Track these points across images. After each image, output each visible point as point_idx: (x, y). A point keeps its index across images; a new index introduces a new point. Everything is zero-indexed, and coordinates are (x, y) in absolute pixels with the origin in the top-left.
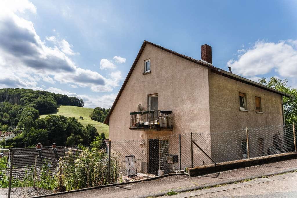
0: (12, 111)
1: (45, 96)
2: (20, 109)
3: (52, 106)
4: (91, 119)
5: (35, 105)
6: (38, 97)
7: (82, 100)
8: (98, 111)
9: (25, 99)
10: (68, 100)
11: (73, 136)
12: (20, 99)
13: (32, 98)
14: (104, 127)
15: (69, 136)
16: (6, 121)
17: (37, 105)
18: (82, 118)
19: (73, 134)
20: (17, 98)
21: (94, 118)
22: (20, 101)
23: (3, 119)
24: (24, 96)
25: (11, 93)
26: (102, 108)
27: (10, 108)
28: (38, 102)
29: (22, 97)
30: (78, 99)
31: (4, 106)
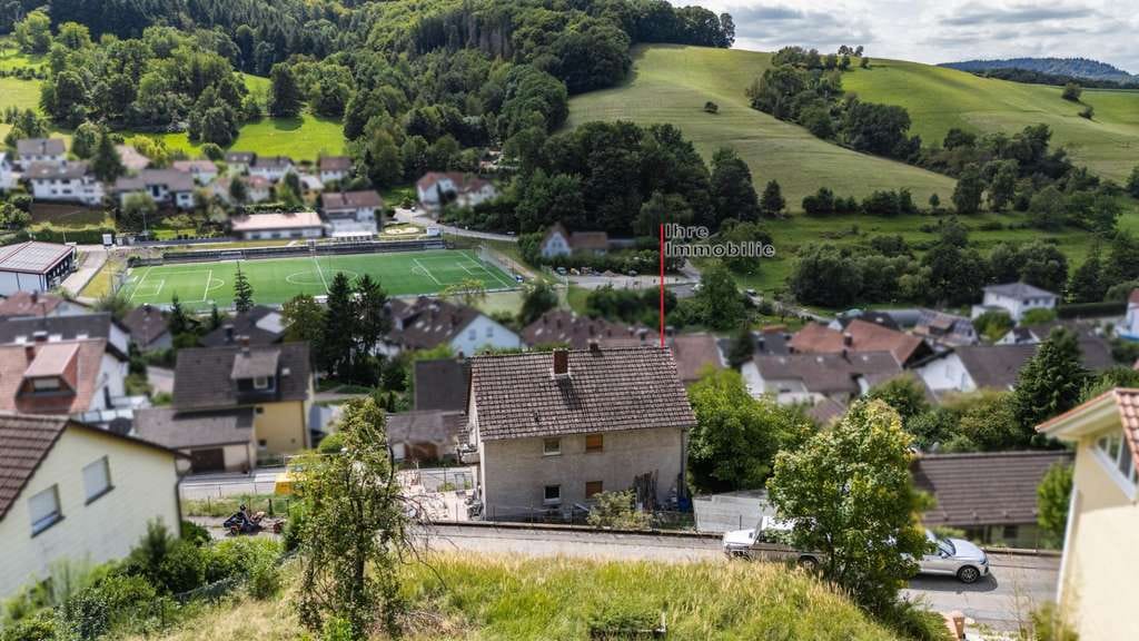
0: (489, 86)
1: (589, 14)
2: (512, 80)
3: (611, 59)
4: (754, 106)
5: (557, 59)
6: (565, 21)
7: (727, 17)
8: (784, 69)
9: (525, 36)
10: (674, 21)
11: (658, 201)
12: (509, 38)
13: (546, 28)
14: (791, 151)
15: (646, 200)
16: (476, 124)
17: (561, 58)
18: (716, 107)
19: (658, 194)
20: (502, 34)
21: (763, 103)
22: (511, 45)
23: (466, 120)
24: (521, 24)
25: (482, 12)
26: (807, 48)
27: (482, 75)
28: (567, 45)
29: (516, 28)
30: (711, 15)
31: (466, 67)
